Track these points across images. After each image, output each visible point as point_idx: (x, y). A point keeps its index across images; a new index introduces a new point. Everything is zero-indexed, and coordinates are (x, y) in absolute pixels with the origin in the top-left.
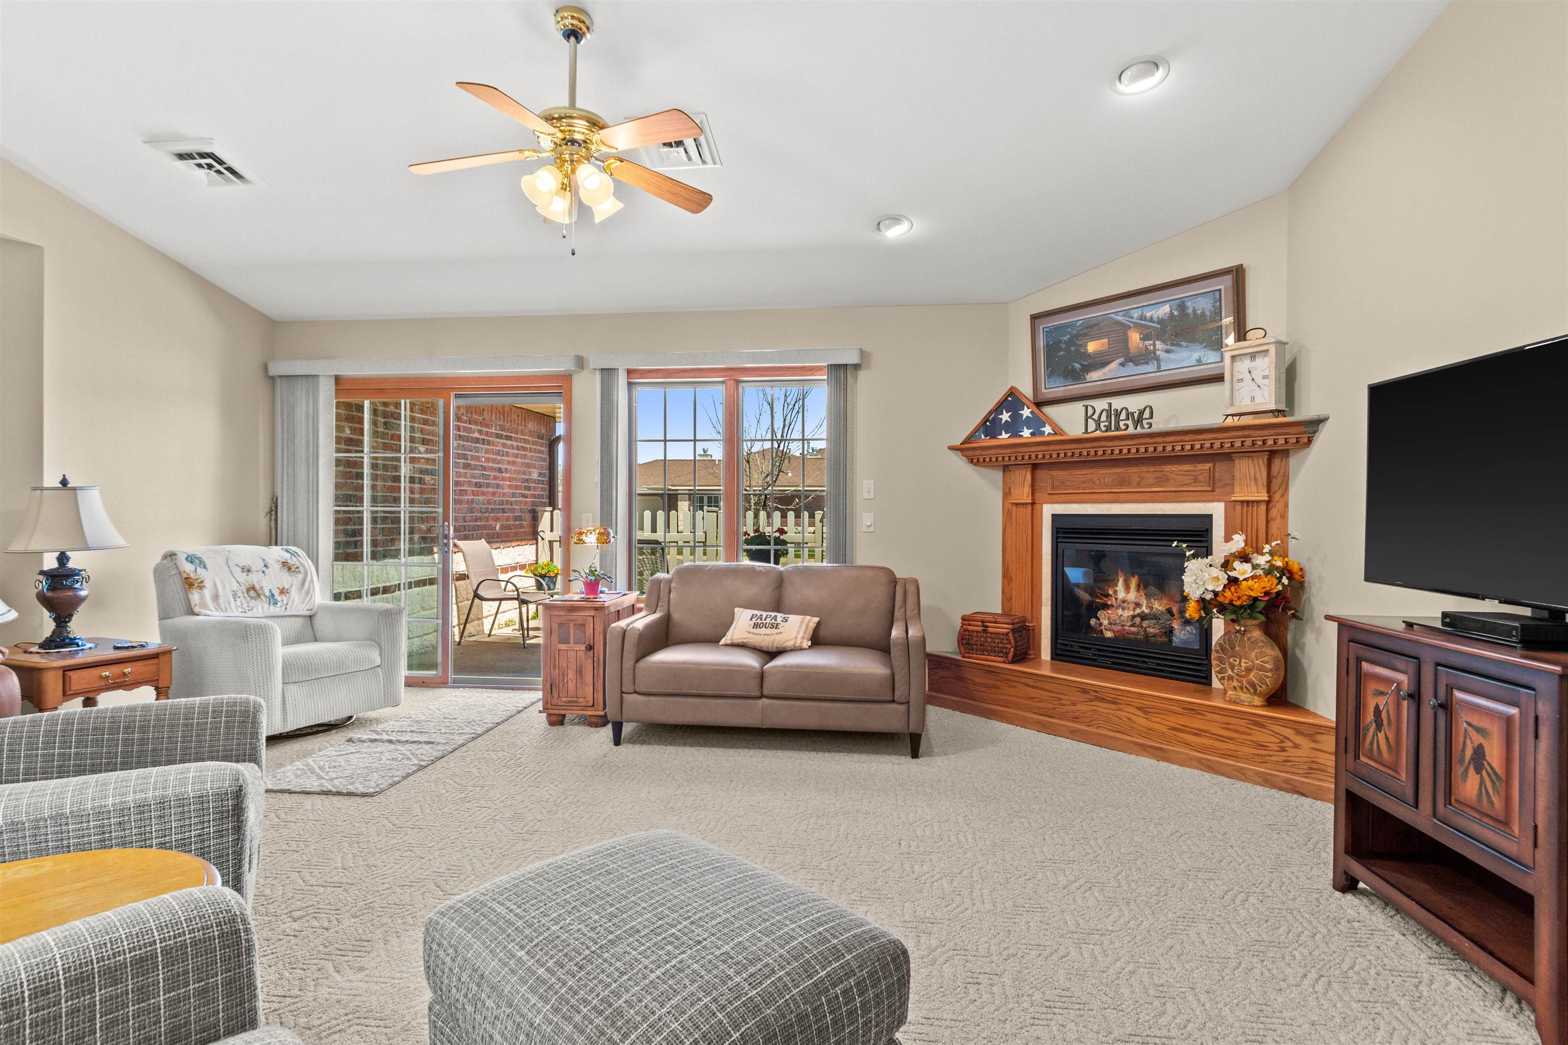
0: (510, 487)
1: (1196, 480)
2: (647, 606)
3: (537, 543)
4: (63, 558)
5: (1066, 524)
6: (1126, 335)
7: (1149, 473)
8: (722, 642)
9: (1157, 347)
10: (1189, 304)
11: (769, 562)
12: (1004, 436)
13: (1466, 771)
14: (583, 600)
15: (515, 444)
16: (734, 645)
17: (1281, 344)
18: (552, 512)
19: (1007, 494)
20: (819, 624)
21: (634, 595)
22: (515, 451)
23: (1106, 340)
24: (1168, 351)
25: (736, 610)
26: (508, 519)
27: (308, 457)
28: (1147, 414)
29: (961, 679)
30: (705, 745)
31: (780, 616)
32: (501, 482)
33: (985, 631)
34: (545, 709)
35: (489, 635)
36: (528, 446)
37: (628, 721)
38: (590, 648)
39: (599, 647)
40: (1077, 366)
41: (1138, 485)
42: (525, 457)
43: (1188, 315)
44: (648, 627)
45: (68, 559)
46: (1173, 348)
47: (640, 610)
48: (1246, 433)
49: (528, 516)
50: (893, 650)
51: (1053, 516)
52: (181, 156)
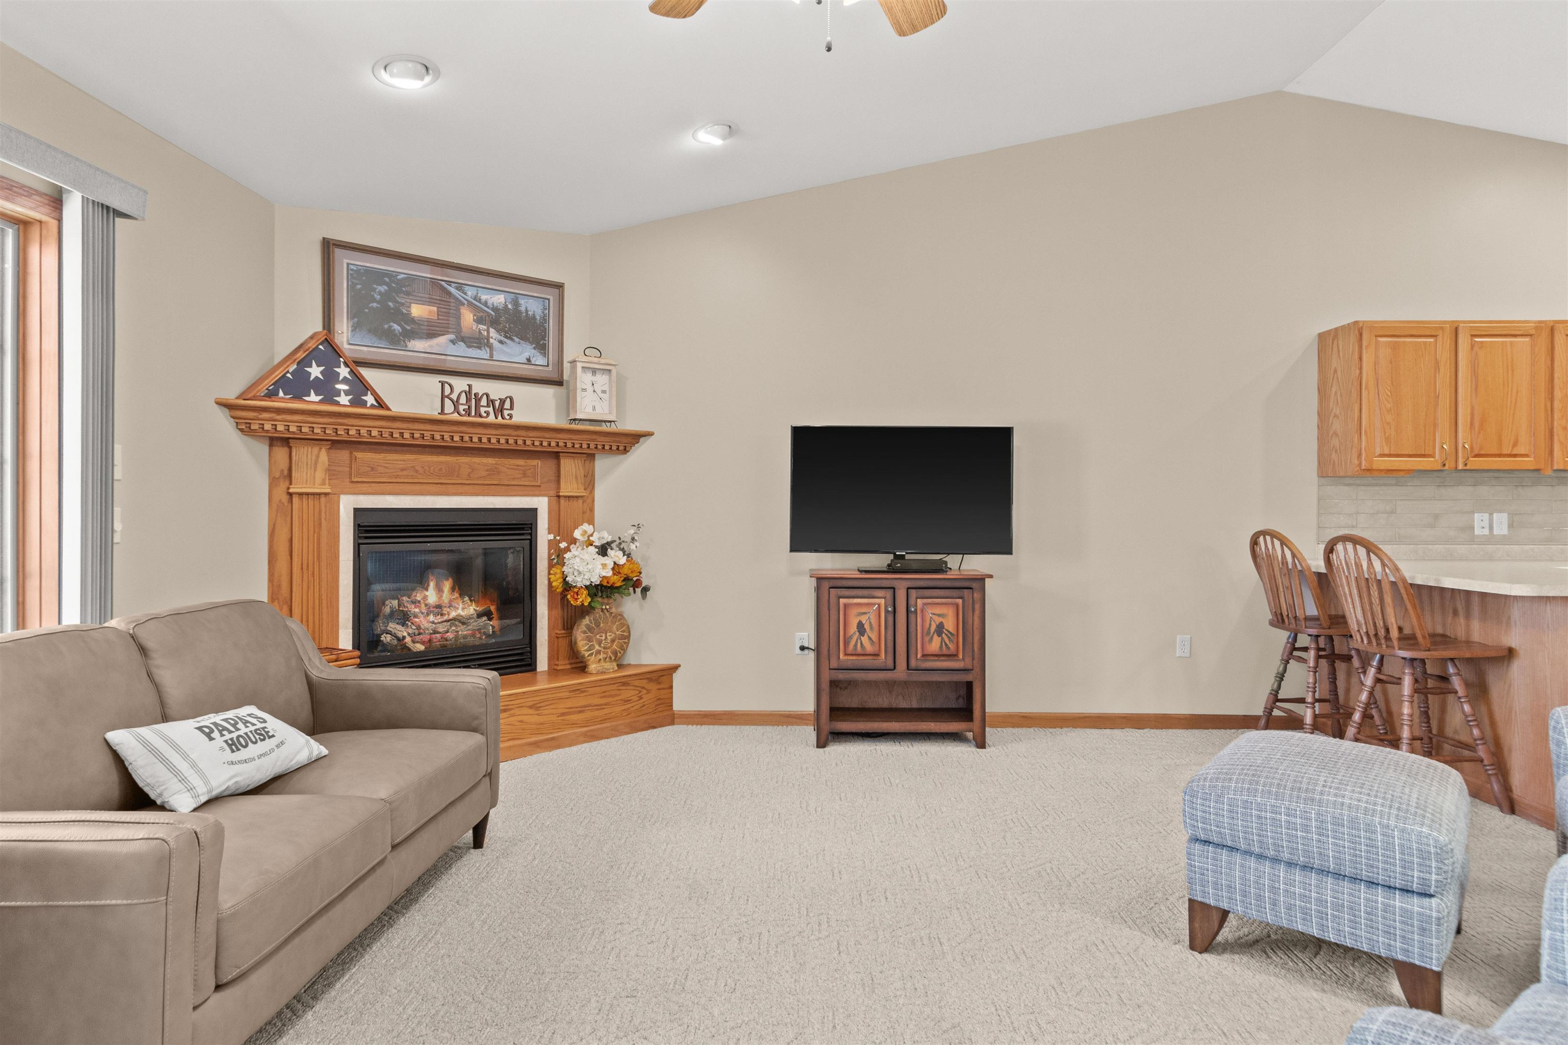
1: (525, 475)
5: (367, 521)
6: (458, 311)
7: (480, 465)
9: (491, 335)
10: (523, 301)
12: (313, 397)
13: (932, 638)
23: (435, 309)
24: (501, 342)
28: (507, 405)
40: (397, 327)
41: (470, 476)
43: (520, 312)
46: (506, 340)
51: (356, 510)
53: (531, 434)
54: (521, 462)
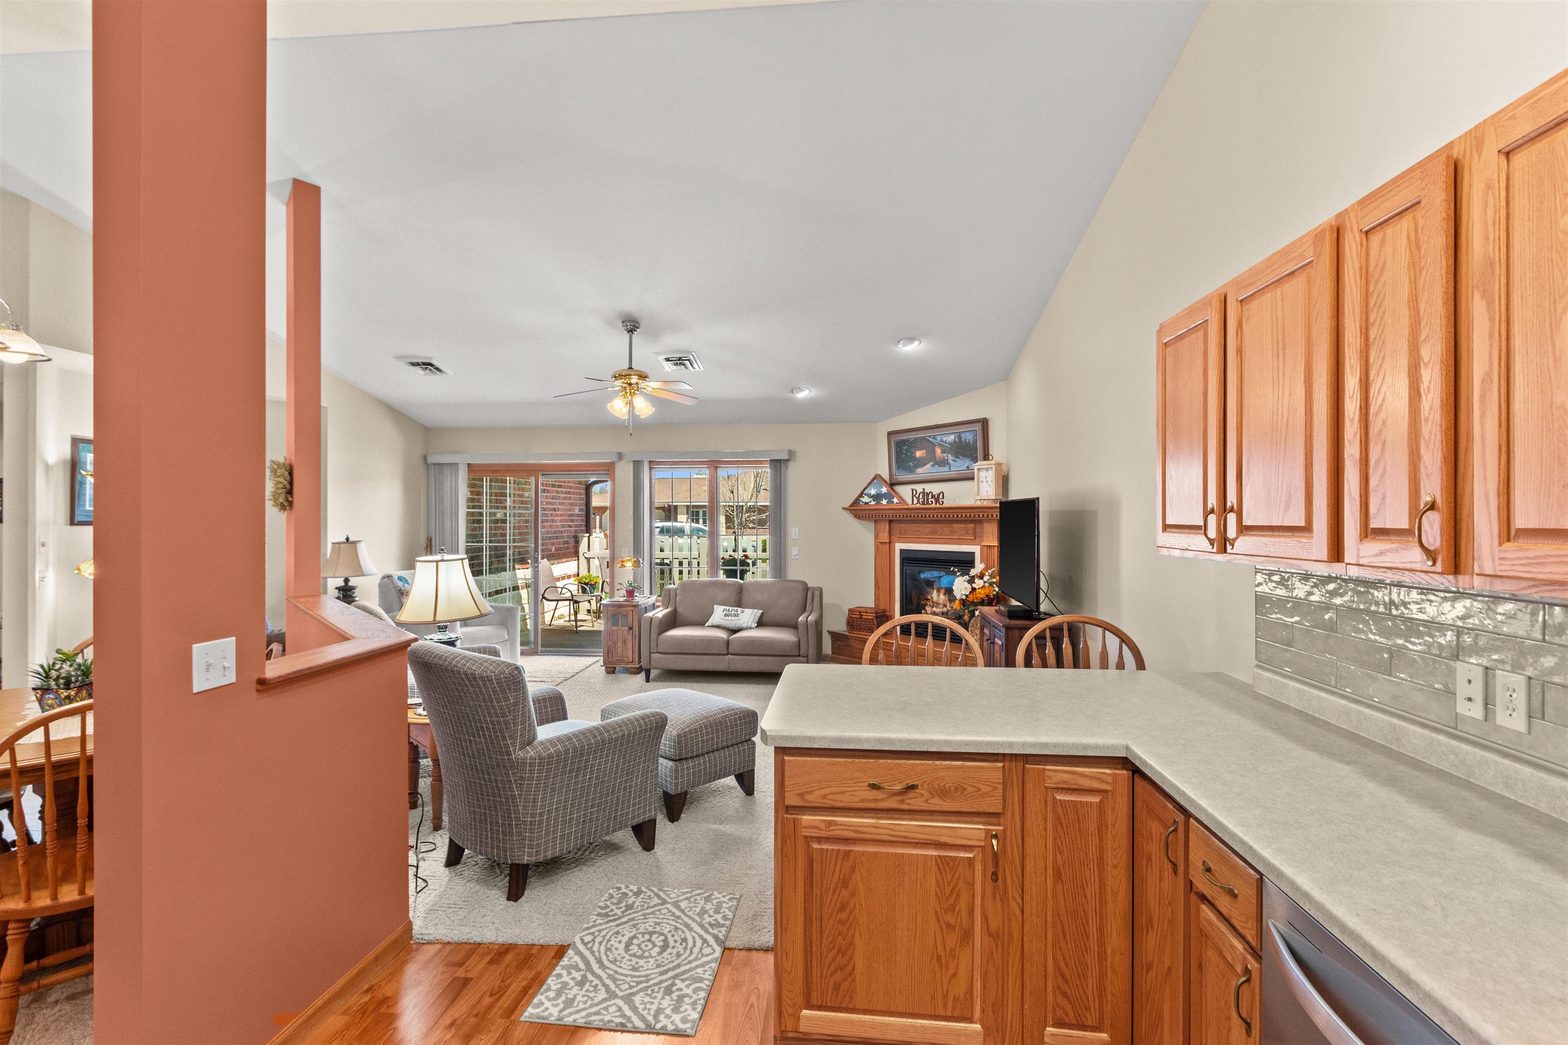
0: (561, 521)
1: (967, 533)
2: (663, 604)
3: (578, 560)
4: (347, 581)
5: (907, 555)
6: (934, 449)
7: (946, 528)
8: (707, 625)
9: (949, 458)
10: (963, 436)
11: (737, 578)
12: (874, 503)
14: (625, 601)
15: (564, 490)
16: (713, 626)
17: (999, 465)
18: (589, 537)
19: (876, 537)
20: (762, 614)
21: (654, 598)
22: (564, 495)
23: (925, 451)
24: (954, 461)
25: (715, 606)
26: (559, 543)
27: (452, 513)
28: (941, 497)
29: (849, 646)
30: (697, 682)
31: (740, 610)
32: (555, 518)
33: (861, 618)
34: (605, 664)
35: (550, 625)
36: (572, 491)
37: (654, 669)
38: (631, 629)
39: (636, 628)
40: (911, 464)
41: (941, 535)
42: (570, 498)
43: (962, 442)
44: (664, 616)
45: (349, 580)
46: (956, 459)
47: (659, 607)
48: (984, 510)
49: (572, 541)
50: (799, 627)
51: (901, 550)
52: (414, 364)
53: (951, 511)
54: (963, 526)
